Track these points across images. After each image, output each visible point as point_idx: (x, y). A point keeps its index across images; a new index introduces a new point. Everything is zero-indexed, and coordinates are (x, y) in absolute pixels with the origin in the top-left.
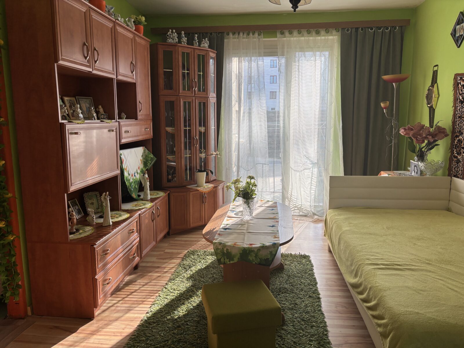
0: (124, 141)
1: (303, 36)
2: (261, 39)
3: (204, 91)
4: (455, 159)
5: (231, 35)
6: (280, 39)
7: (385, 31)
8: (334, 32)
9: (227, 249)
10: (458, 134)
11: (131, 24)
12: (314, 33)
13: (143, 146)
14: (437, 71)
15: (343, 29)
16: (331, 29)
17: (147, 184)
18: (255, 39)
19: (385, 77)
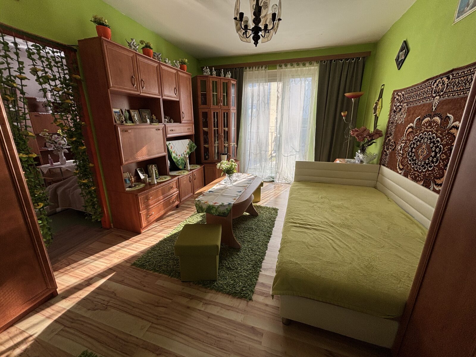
0: (169, 136)
1: (294, 67)
2: (267, 71)
3: (227, 105)
4: (385, 153)
5: (248, 69)
6: (279, 70)
7: (351, 62)
8: (315, 64)
9: (201, 205)
10: (389, 135)
11: (177, 64)
12: (301, 65)
13: (189, 139)
14: (383, 89)
15: (321, 61)
16: (313, 62)
17: (187, 161)
18: (262, 71)
19: (347, 94)
